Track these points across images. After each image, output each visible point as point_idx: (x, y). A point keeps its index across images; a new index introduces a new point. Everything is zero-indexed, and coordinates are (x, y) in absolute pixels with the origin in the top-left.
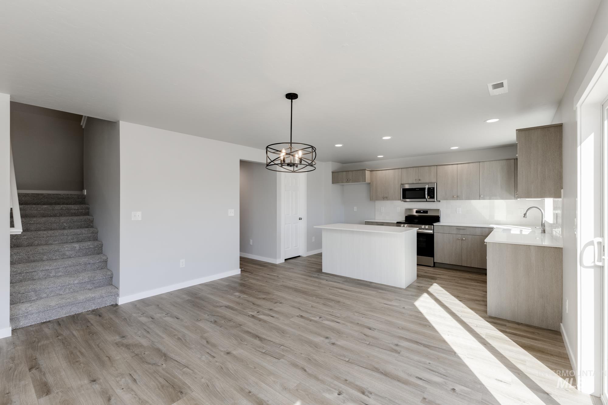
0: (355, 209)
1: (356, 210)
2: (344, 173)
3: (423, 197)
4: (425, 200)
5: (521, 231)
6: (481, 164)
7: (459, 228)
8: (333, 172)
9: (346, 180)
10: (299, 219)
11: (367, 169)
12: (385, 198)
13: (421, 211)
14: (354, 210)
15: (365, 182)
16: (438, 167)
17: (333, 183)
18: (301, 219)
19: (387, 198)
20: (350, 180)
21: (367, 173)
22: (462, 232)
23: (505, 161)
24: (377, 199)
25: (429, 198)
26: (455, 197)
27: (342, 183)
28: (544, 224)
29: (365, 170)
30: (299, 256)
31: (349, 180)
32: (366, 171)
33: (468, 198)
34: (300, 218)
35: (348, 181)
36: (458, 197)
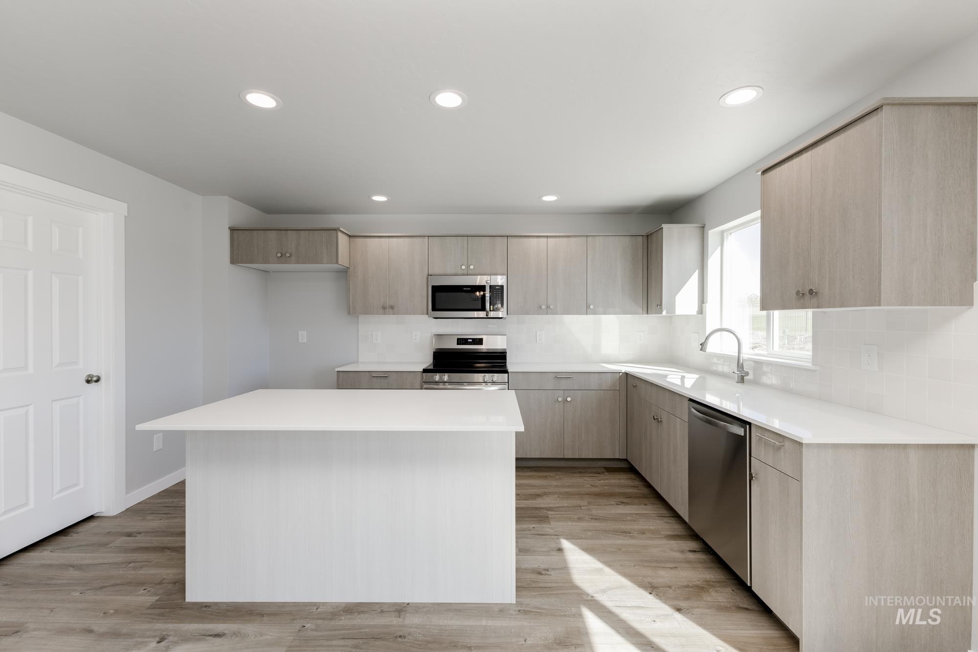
0: (303, 336)
1: (305, 341)
2: (273, 235)
3: (480, 307)
4: (482, 314)
5: (683, 378)
6: (590, 239)
7: (558, 376)
8: (233, 230)
9: (279, 255)
10: (88, 382)
11: (341, 229)
12: (389, 309)
13: (469, 340)
14: (300, 341)
15: (337, 262)
16: (510, 239)
17: (233, 261)
18: (97, 381)
19: (393, 309)
20: (290, 254)
21: (342, 239)
22: (564, 384)
23: (628, 239)
24: (368, 311)
25: (492, 309)
26: (543, 307)
27: (265, 263)
28: (742, 364)
29: (336, 230)
30: (91, 518)
31: (288, 255)
32: (340, 234)
33: (567, 311)
34: (91, 376)
35: (283, 258)
36: (548, 307)
